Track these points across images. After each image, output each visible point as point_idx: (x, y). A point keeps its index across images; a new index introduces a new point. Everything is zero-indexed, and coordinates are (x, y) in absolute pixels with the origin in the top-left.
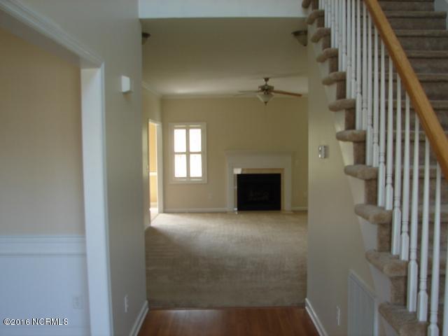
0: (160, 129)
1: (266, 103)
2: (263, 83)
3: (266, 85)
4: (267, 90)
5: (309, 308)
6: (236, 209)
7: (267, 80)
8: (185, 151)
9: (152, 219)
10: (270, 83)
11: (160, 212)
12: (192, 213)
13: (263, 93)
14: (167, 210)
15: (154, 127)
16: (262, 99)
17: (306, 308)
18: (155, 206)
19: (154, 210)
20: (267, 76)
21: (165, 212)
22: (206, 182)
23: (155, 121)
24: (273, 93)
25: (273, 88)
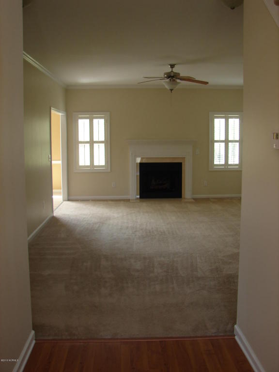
0: (65, 119)
1: (171, 90)
2: (169, 69)
3: (172, 71)
4: (172, 77)
5: (240, 338)
6: (139, 196)
7: (172, 66)
8: (88, 140)
9: (54, 208)
10: (175, 70)
11: (64, 200)
12: (95, 201)
13: (168, 80)
14: (71, 198)
15: (58, 117)
16: (167, 87)
17: (236, 338)
18: (59, 193)
19: (58, 198)
20: (173, 62)
21: (69, 200)
22: (109, 170)
23: (58, 110)
24: (178, 81)
25: (179, 74)
